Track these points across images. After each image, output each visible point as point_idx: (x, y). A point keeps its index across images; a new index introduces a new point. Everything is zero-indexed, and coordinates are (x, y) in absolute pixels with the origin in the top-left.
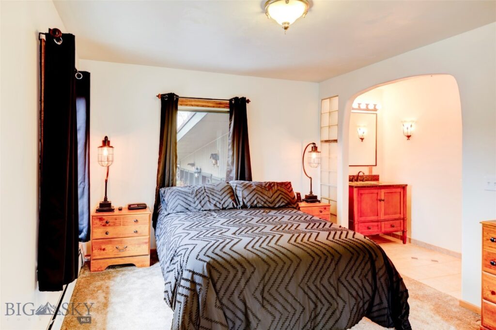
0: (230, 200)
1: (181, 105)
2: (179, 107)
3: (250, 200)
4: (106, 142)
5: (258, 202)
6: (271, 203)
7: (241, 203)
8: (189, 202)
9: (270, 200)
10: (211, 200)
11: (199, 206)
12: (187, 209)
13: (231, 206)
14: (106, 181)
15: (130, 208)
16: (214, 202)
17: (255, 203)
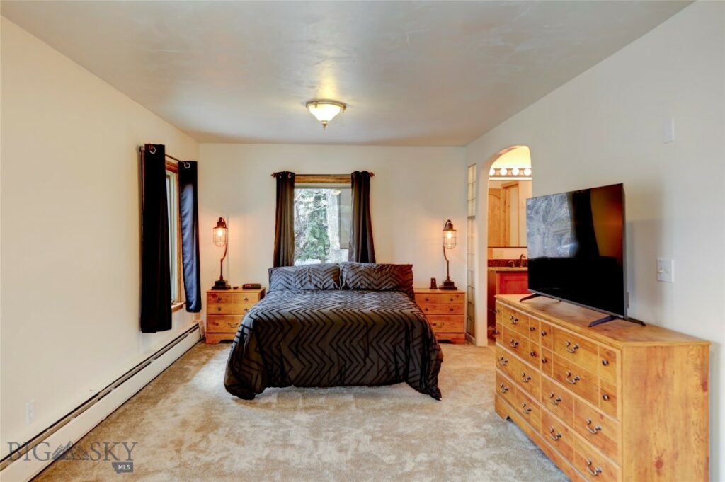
0: (332, 280)
1: (299, 182)
2: (296, 184)
3: (353, 282)
4: (221, 224)
5: (362, 284)
6: (377, 286)
7: (344, 284)
8: (289, 281)
9: (375, 282)
10: (313, 280)
11: (299, 286)
12: (287, 288)
13: (332, 287)
14: (222, 260)
15: (246, 287)
16: (315, 282)
17: (359, 284)
